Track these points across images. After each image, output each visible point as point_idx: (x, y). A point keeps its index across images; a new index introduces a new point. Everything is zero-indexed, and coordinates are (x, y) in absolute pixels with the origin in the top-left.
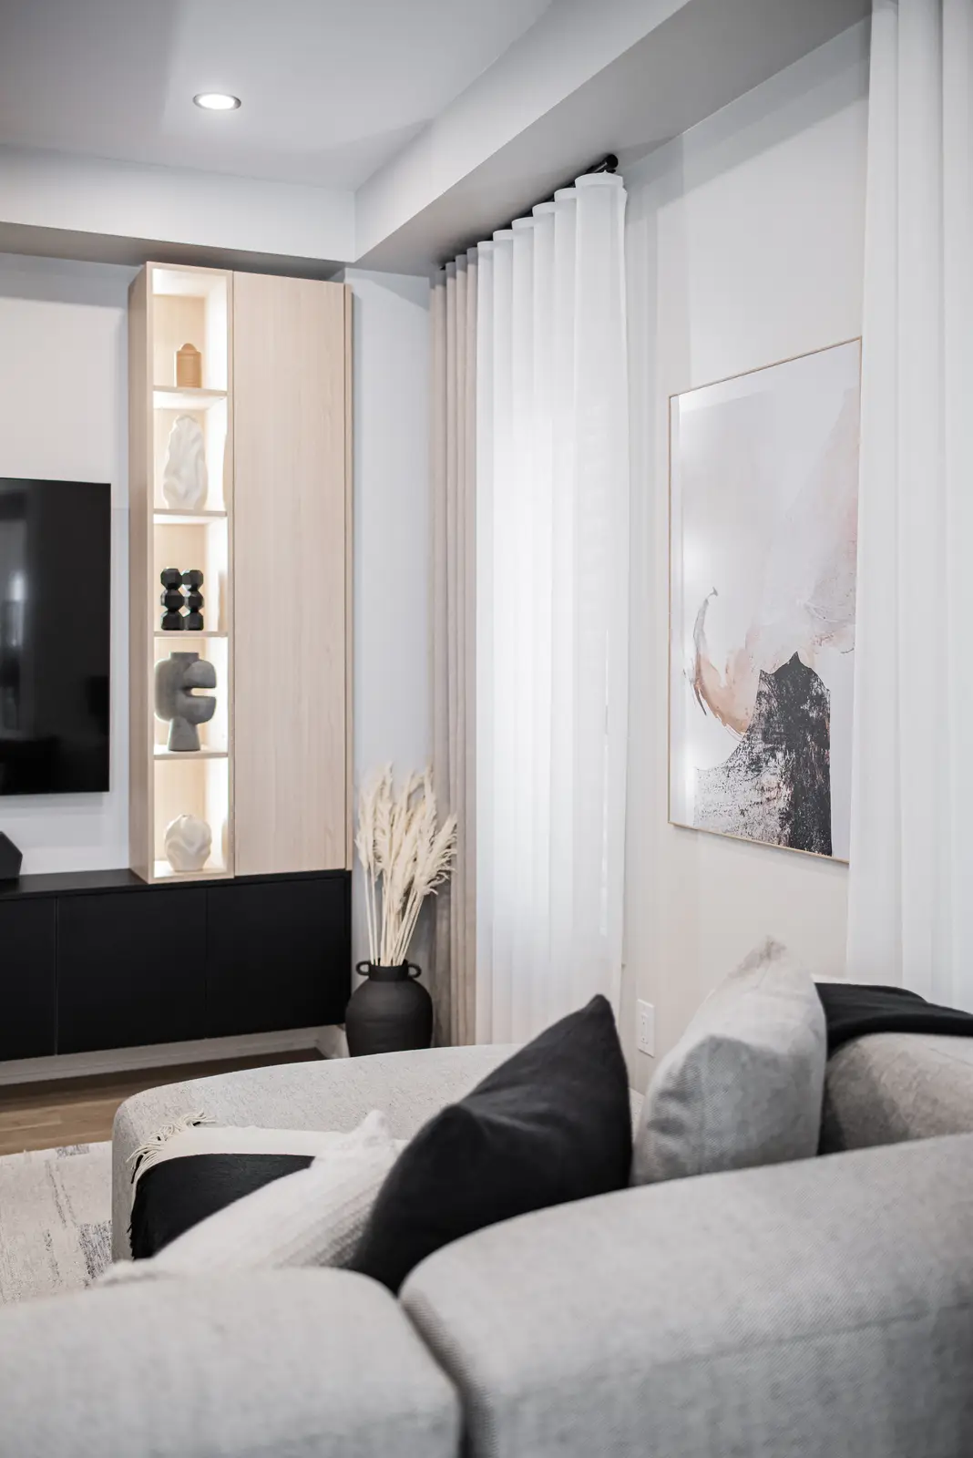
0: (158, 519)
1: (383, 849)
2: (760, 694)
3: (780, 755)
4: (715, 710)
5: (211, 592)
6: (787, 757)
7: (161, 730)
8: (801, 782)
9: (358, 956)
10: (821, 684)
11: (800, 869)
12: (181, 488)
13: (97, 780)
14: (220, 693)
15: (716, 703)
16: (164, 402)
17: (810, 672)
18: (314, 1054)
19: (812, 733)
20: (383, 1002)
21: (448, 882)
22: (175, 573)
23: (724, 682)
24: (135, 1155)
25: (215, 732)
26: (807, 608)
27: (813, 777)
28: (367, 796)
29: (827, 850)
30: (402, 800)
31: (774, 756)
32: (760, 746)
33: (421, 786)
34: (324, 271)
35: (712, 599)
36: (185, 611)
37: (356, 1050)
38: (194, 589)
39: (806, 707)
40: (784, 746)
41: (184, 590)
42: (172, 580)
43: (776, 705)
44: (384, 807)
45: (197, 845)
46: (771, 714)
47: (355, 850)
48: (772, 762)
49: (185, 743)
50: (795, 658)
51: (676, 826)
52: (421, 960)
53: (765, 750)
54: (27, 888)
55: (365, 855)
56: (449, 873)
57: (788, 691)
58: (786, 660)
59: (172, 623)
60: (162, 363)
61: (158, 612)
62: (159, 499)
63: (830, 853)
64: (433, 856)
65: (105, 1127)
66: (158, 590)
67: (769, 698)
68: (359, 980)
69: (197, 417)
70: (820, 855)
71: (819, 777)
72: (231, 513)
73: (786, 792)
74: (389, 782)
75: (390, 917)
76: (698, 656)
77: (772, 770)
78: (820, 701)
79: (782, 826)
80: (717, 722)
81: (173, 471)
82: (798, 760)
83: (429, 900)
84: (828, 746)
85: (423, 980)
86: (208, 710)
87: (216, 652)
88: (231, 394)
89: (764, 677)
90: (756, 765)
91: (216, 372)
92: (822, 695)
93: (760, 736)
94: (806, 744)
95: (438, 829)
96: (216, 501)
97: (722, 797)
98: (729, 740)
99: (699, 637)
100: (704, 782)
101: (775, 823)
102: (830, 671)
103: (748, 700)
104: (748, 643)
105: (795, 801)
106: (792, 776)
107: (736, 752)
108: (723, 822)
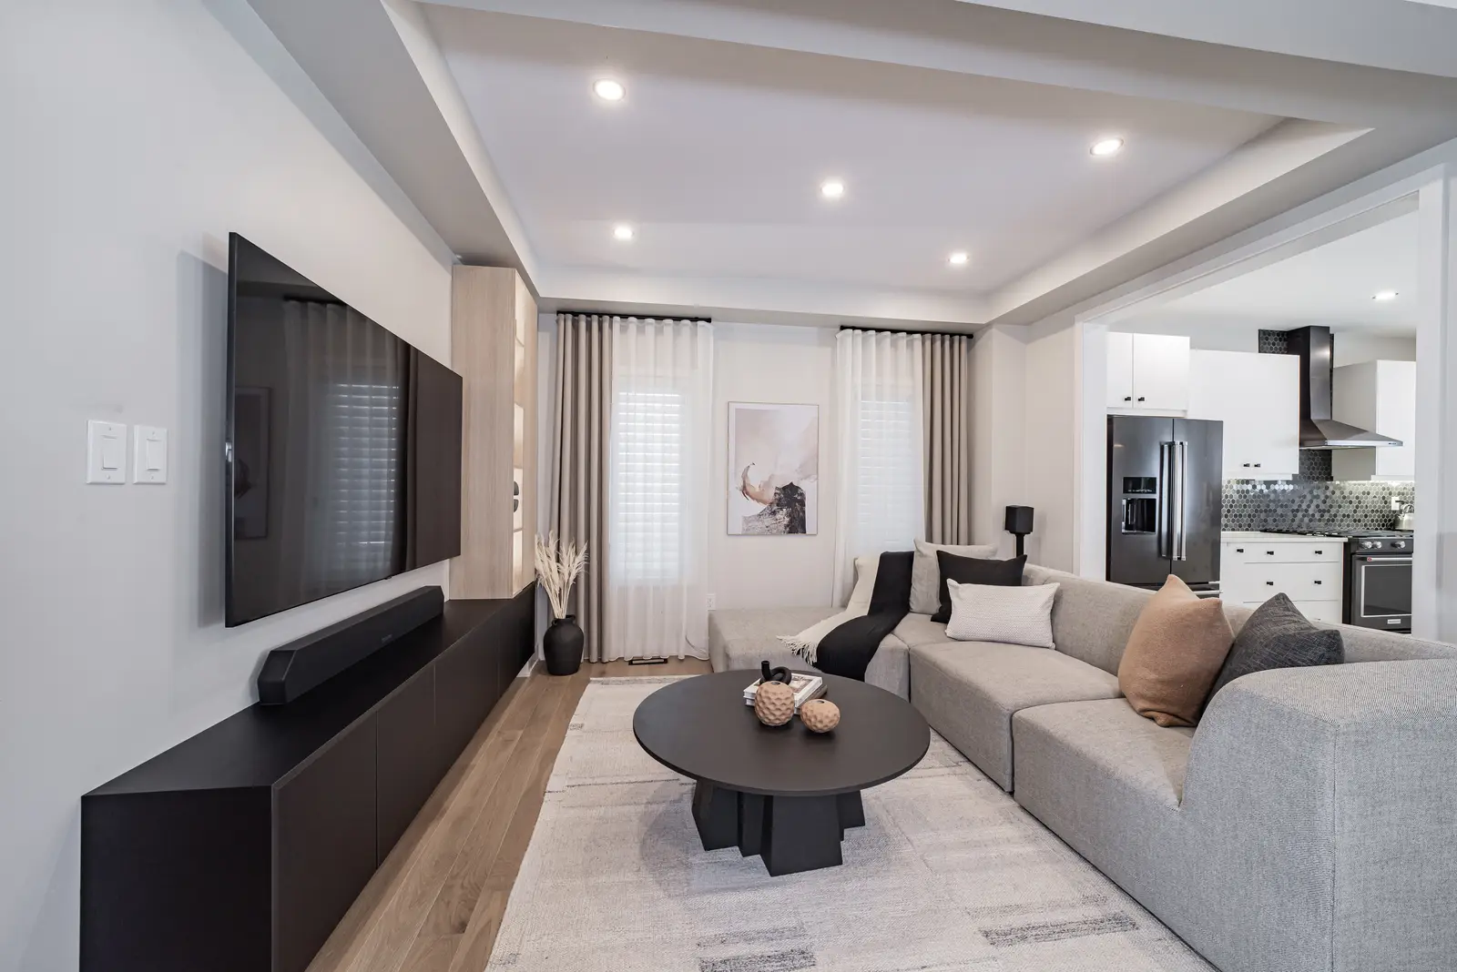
2: (775, 494)
3: (784, 510)
4: (753, 499)
6: (786, 510)
8: (793, 516)
10: (801, 489)
11: (796, 539)
15: (753, 496)
17: (798, 487)
19: (798, 503)
23: (757, 490)
26: (796, 468)
27: (798, 515)
29: (803, 533)
31: (782, 510)
32: (775, 508)
35: (752, 466)
39: (795, 496)
40: (785, 508)
43: (782, 497)
46: (780, 499)
48: (781, 512)
50: (791, 483)
51: (731, 534)
53: (777, 509)
57: (787, 493)
58: (787, 484)
63: (805, 533)
67: (779, 494)
70: (801, 534)
71: (801, 514)
73: (787, 519)
76: (744, 483)
77: (781, 514)
78: (802, 494)
79: (785, 529)
80: (754, 503)
82: (792, 511)
84: (804, 506)
89: (777, 488)
90: (774, 513)
93: (775, 505)
94: (796, 506)
97: (757, 523)
98: (761, 507)
99: (745, 477)
100: (747, 520)
101: (782, 528)
102: (806, 487)
103: (770, 495)
104: (770, 478)
105: (791, 522)
106: (789, 515)
107: (764, 510)
108: (759, 531)
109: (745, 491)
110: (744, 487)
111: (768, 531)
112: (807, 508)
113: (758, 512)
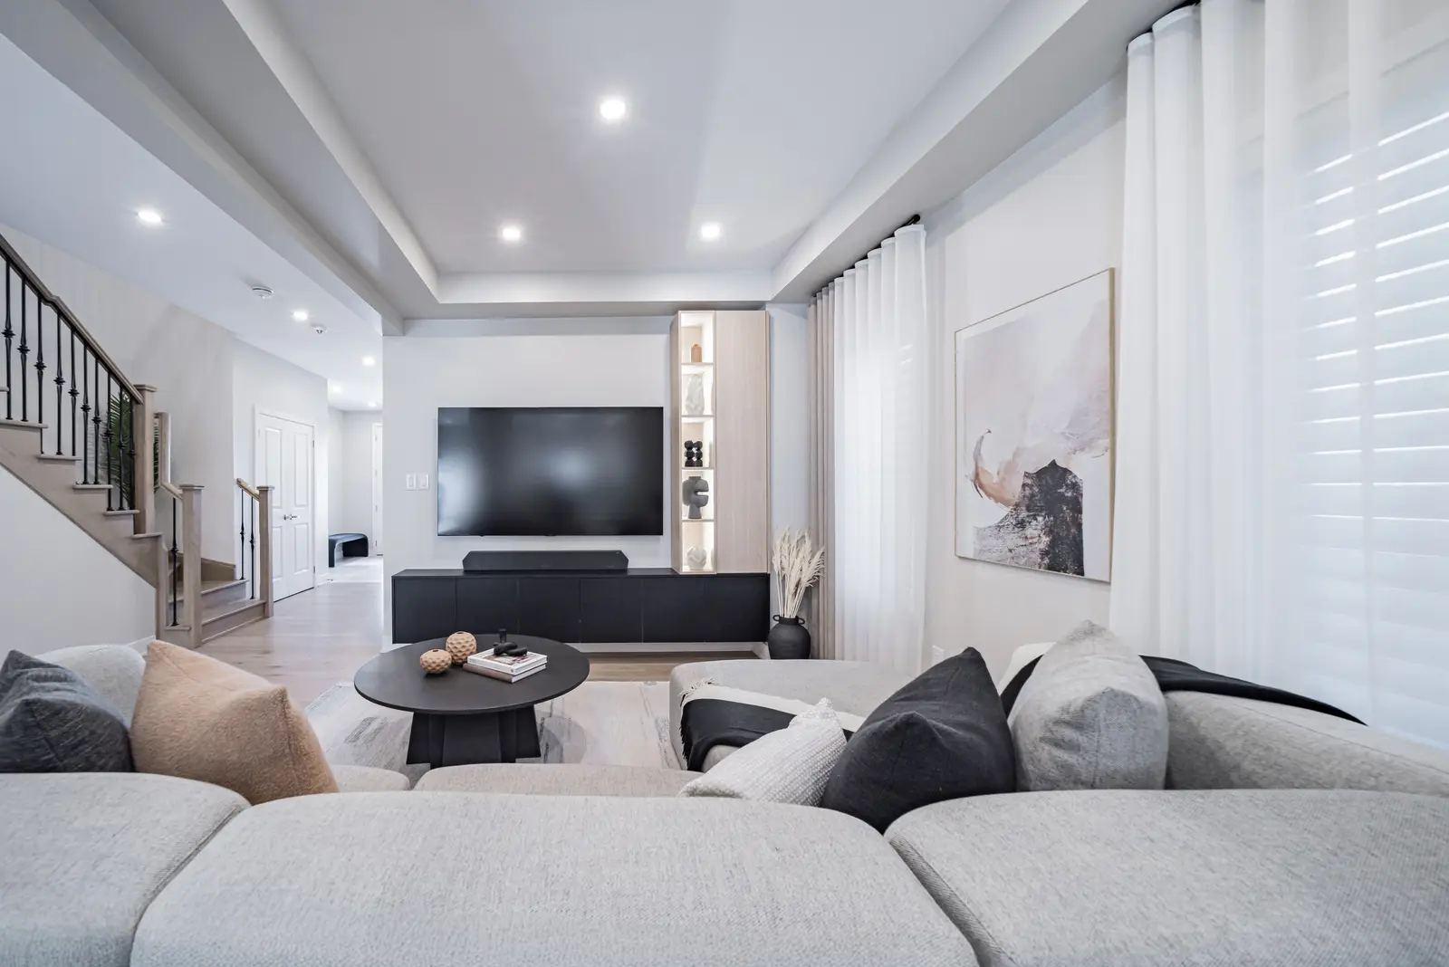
0: (684, 420)
1: (785, 564)
2: (1024, 485)
3: (1040, 519)
4: (989, 495)
5: (706, 450)
6: (1047, 519)
7: (685, 510)
8: (1058, 533)
9: (773, 612)
10: (1075, 477)
11: (1061, 584)
12: (693, 406)
13: (658, 531)
14: (710, 494)
15: (990, 491)
16: (686, 370)
17: (1066, 471)
18: (752, 655)
19: (1068, 505)
20: (787, 634)
21: (818, 582)
22: (691, 442)
23: (996, 479)
24: (681, 694)
25: (708, 511)
26: (1063, 433)
27: (1068, 530)
28: (777, 542)
29: (1080, 572)
30: (794, 543)
31: (1036, 519)
32: (1024, 514)
33: (803, 537)
34: (757, 306)
35: (988, 436)
36: (695, 459)
37: (774, 656)
38: (699, 449)
39: (1062, 490)
40: (1043, 514)
41: (694, 450)
42: (689, 445)
43: (1037, 490)
44: (786, 546)
45: (701, 559)
46: (1033, 496)
47: (772, 564)
48: (1034, 522)
49: (695, 515)
50: (1053, 464)
51: (960, 557)
52: (803, 616)
53: (1028, 516)
54: (630, 573)
55: (777, 567)
56: (818, 576)
57: (1047, 481)
58: (1046, 465)
59: (689, 464)
60: (685, 354)
61: (684, 459)
62: (684, 411)
63: (1082, 574)
64: (810, 569)
65: (666, 675)
66: (683, 450)
67: (1031, 487)
68: (774, 623)
69: (699, 376)
70: (1075, 575)
71: (1073, 530)
72: (715, 416)
73: (1046, 539)
74: (787, 535)
75: (789, 595)
76: (977, 468)
77: (1034, 527)
78: (1075, 487)
79: (1042, 559)
80: (991, 502)
81: (690, 398)
82: (1055, 521)
83: (808, 589)
84: (1080, 512)
85: (804, 626)
86: (704, 502)
87: (708, 476)
88: (714, 364)
89: (1027, 475)
90: (1021, 524)
91: (708, 356)
92: (1076, 482)
93: (1024, 508)
94: (1062, 511)
95: (813, 556)
96: (708, 410)
97: (994, 541)
98: (1000, 511)
99: (977, 457)
100: (981, 535)
101: (1036, 557)
102: (1085, 470)
103: (1015, 489)
104: (1015, 455)
105: (1052, 544)
106: (1050, 531)
107: (1006, 518)
108: (995, 556)
109: (978, 483)
110: (977, 475)
111: (1011, 561)
112: (1087, 518)
113: (996, 521)
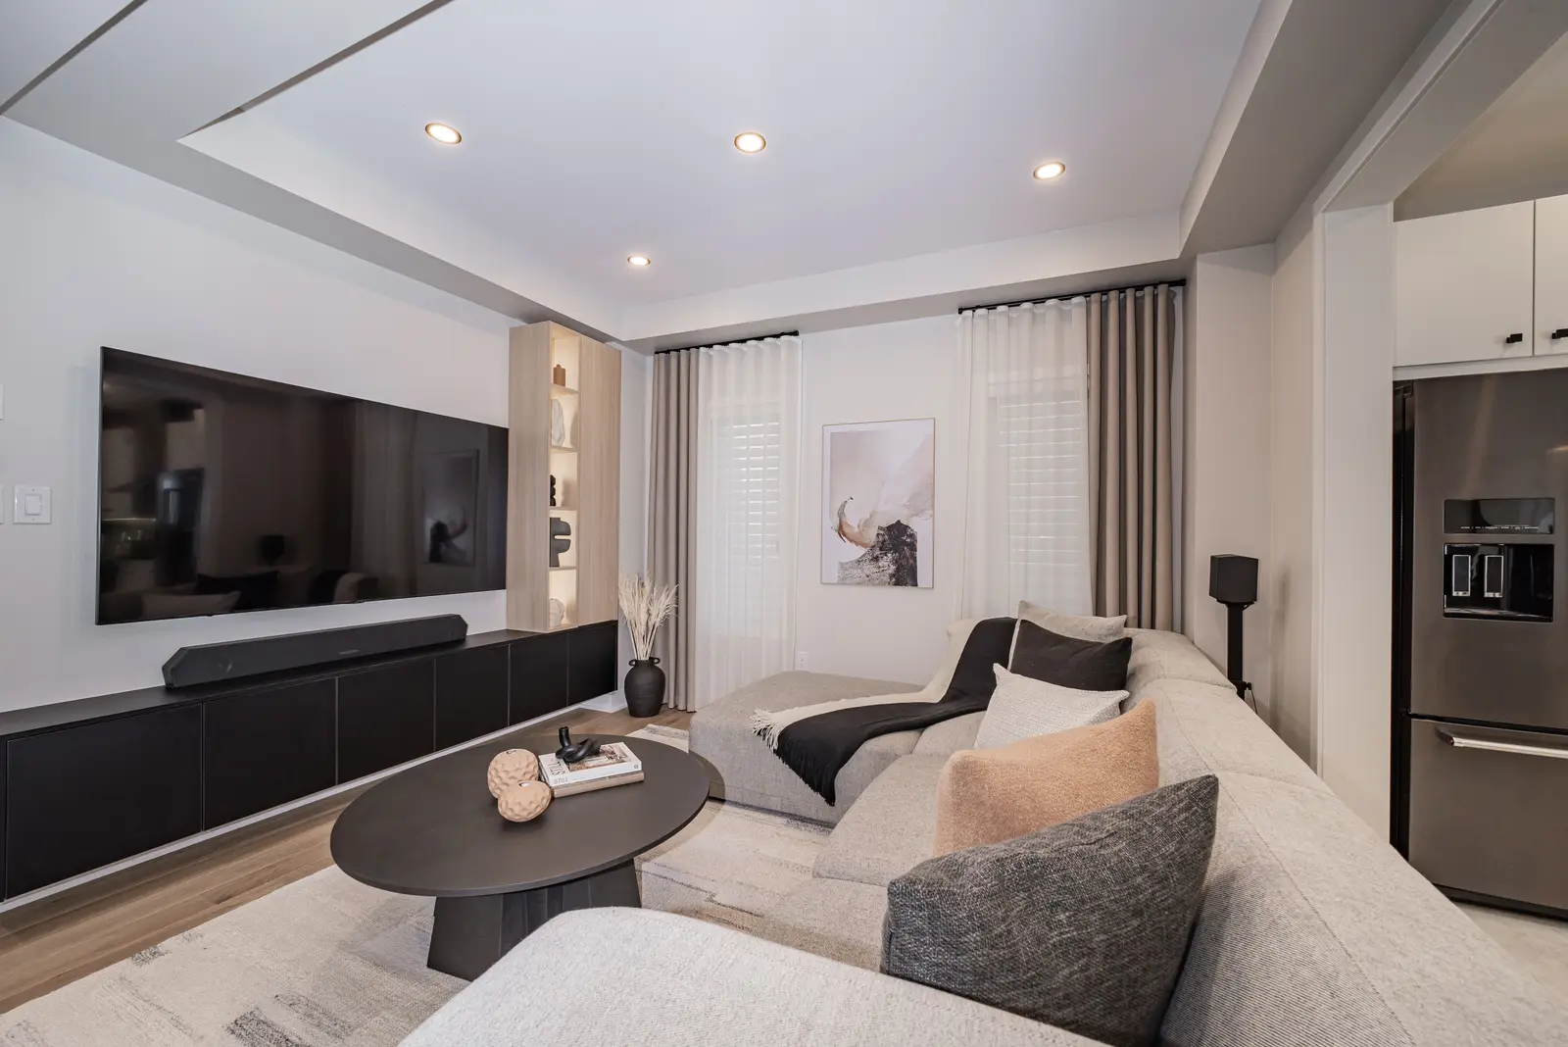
2: (878, 535)
3: (889, 555)
4: (851, 541)
6: (893, 556)
8: (901, 565)
10: (912, 530)
11: (903, 594)
13: (501, 584)
15: (851, 538)
17: (906, 526)
19: (906, 547)
23: (856, 530)
26: (905, 505)
27: (907, 563)
29: (914, 586)
31: (886, 556)
32: (877, 552)
35: (850, 501)
39: (904, 538)
40: (891, 552)
43: (886, 539)
46: (884, 541)
48: (885, 558)
50: (899, 521)
51: (825, 583)
53: (881, 554)
57: (893, 534)
58: (892, 523)
63: (916, 587)
67: (883, 536)
70: (910, 588)
71: (911, 561)
73: (892, 568)
76: (841, 521)
77: (884, 561)
78: (912, 536)
79: (890, 579)
80: (854, 545)
82: (898, 557)
84: (915, 551)
89: (880, 528)
90: (876, 559)
92: (912, 534)
93: (878, 549)
94: (903, 551)
97: (855, 571)
98: (860, 551)
99: (841, 514)
100: (843, 567)
101: (886, 578)
102: (918, 526)
103: (871, 536)
104: (871, 516)
105: (898, 570)
106: (896, 562)
107: (864, 555)
108: (857, 580)
109: (841, 531)
110: (841, 526)
111: (869, 580)
112: (919, 554)
113: (856, 558)
